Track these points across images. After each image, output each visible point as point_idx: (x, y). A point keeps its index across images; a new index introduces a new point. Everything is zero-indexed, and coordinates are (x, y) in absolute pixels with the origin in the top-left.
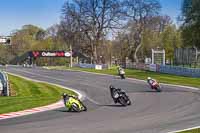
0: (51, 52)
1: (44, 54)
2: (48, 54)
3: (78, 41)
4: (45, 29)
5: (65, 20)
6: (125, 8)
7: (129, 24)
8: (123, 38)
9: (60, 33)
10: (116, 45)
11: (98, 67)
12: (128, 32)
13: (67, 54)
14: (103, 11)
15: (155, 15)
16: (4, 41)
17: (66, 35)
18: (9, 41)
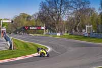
0: (34, 27)
1: (31, 28)
2: (33, 28)
3: (48, 21)
4: (31, 15)
5: (42, 11)
6: (72, 4)
7: (74, 12)
8: (71, 20)
9: (39, 17)
10: (67, 23)
11: (58, 34)
12: (73, 16)
13: (43, 28)
14: (61, 6)
15: (87, 7)
16: (11, 21)
17: (42, 18)
18: (13, 22)
